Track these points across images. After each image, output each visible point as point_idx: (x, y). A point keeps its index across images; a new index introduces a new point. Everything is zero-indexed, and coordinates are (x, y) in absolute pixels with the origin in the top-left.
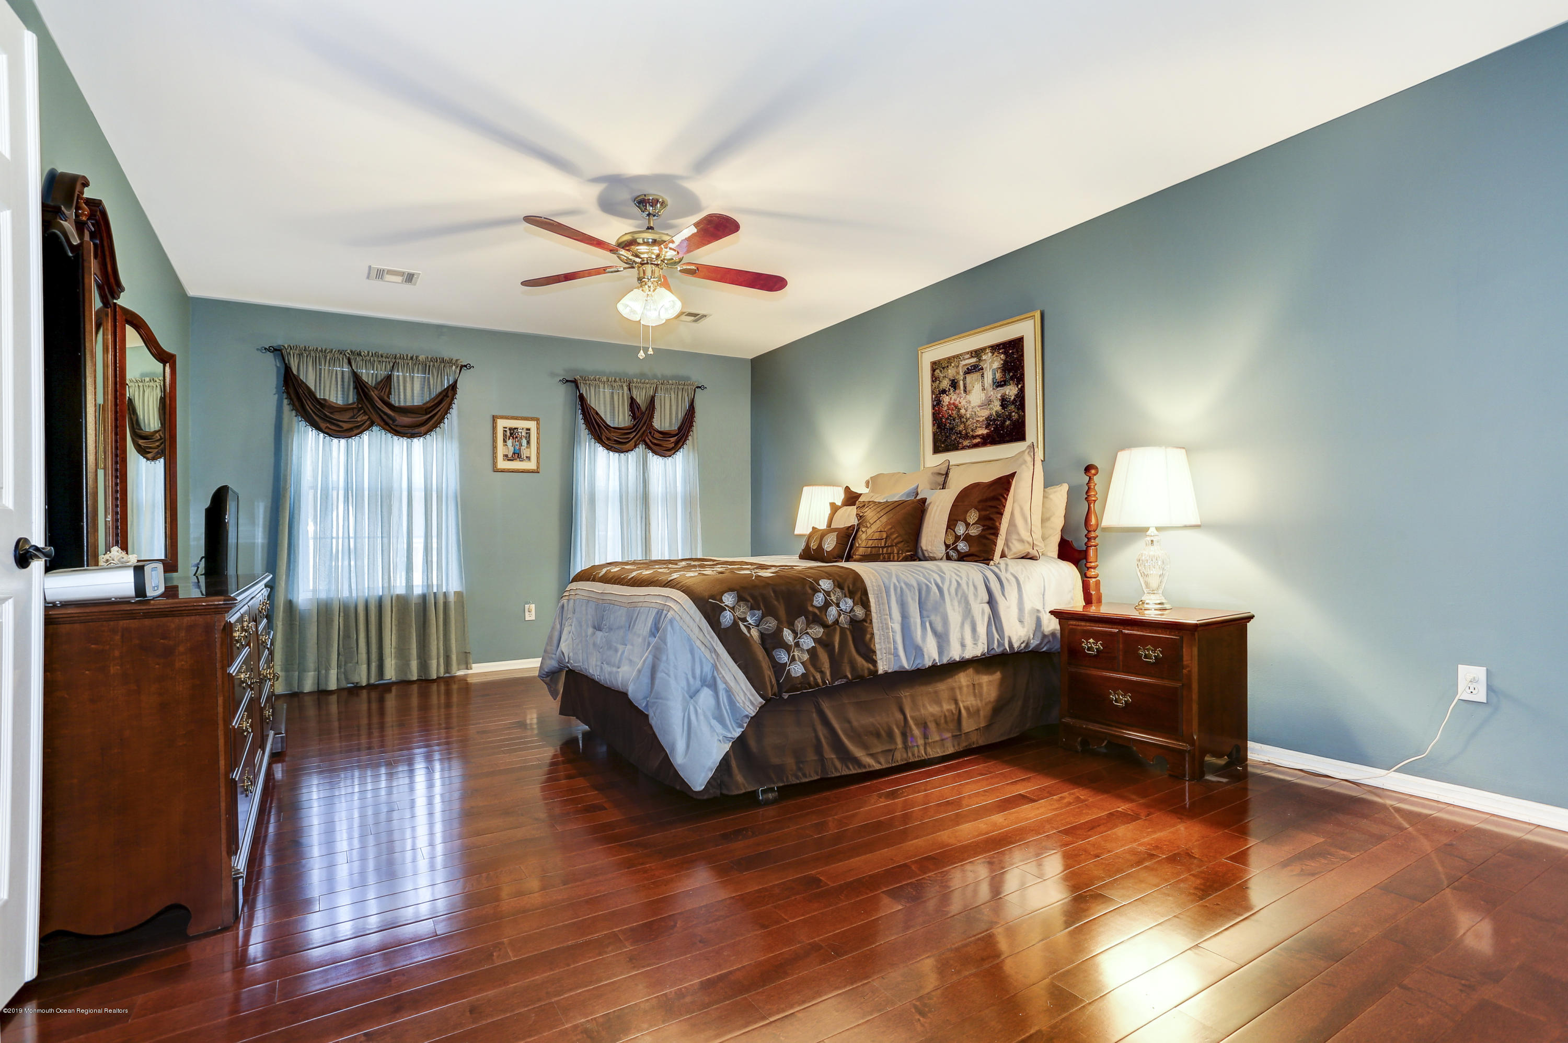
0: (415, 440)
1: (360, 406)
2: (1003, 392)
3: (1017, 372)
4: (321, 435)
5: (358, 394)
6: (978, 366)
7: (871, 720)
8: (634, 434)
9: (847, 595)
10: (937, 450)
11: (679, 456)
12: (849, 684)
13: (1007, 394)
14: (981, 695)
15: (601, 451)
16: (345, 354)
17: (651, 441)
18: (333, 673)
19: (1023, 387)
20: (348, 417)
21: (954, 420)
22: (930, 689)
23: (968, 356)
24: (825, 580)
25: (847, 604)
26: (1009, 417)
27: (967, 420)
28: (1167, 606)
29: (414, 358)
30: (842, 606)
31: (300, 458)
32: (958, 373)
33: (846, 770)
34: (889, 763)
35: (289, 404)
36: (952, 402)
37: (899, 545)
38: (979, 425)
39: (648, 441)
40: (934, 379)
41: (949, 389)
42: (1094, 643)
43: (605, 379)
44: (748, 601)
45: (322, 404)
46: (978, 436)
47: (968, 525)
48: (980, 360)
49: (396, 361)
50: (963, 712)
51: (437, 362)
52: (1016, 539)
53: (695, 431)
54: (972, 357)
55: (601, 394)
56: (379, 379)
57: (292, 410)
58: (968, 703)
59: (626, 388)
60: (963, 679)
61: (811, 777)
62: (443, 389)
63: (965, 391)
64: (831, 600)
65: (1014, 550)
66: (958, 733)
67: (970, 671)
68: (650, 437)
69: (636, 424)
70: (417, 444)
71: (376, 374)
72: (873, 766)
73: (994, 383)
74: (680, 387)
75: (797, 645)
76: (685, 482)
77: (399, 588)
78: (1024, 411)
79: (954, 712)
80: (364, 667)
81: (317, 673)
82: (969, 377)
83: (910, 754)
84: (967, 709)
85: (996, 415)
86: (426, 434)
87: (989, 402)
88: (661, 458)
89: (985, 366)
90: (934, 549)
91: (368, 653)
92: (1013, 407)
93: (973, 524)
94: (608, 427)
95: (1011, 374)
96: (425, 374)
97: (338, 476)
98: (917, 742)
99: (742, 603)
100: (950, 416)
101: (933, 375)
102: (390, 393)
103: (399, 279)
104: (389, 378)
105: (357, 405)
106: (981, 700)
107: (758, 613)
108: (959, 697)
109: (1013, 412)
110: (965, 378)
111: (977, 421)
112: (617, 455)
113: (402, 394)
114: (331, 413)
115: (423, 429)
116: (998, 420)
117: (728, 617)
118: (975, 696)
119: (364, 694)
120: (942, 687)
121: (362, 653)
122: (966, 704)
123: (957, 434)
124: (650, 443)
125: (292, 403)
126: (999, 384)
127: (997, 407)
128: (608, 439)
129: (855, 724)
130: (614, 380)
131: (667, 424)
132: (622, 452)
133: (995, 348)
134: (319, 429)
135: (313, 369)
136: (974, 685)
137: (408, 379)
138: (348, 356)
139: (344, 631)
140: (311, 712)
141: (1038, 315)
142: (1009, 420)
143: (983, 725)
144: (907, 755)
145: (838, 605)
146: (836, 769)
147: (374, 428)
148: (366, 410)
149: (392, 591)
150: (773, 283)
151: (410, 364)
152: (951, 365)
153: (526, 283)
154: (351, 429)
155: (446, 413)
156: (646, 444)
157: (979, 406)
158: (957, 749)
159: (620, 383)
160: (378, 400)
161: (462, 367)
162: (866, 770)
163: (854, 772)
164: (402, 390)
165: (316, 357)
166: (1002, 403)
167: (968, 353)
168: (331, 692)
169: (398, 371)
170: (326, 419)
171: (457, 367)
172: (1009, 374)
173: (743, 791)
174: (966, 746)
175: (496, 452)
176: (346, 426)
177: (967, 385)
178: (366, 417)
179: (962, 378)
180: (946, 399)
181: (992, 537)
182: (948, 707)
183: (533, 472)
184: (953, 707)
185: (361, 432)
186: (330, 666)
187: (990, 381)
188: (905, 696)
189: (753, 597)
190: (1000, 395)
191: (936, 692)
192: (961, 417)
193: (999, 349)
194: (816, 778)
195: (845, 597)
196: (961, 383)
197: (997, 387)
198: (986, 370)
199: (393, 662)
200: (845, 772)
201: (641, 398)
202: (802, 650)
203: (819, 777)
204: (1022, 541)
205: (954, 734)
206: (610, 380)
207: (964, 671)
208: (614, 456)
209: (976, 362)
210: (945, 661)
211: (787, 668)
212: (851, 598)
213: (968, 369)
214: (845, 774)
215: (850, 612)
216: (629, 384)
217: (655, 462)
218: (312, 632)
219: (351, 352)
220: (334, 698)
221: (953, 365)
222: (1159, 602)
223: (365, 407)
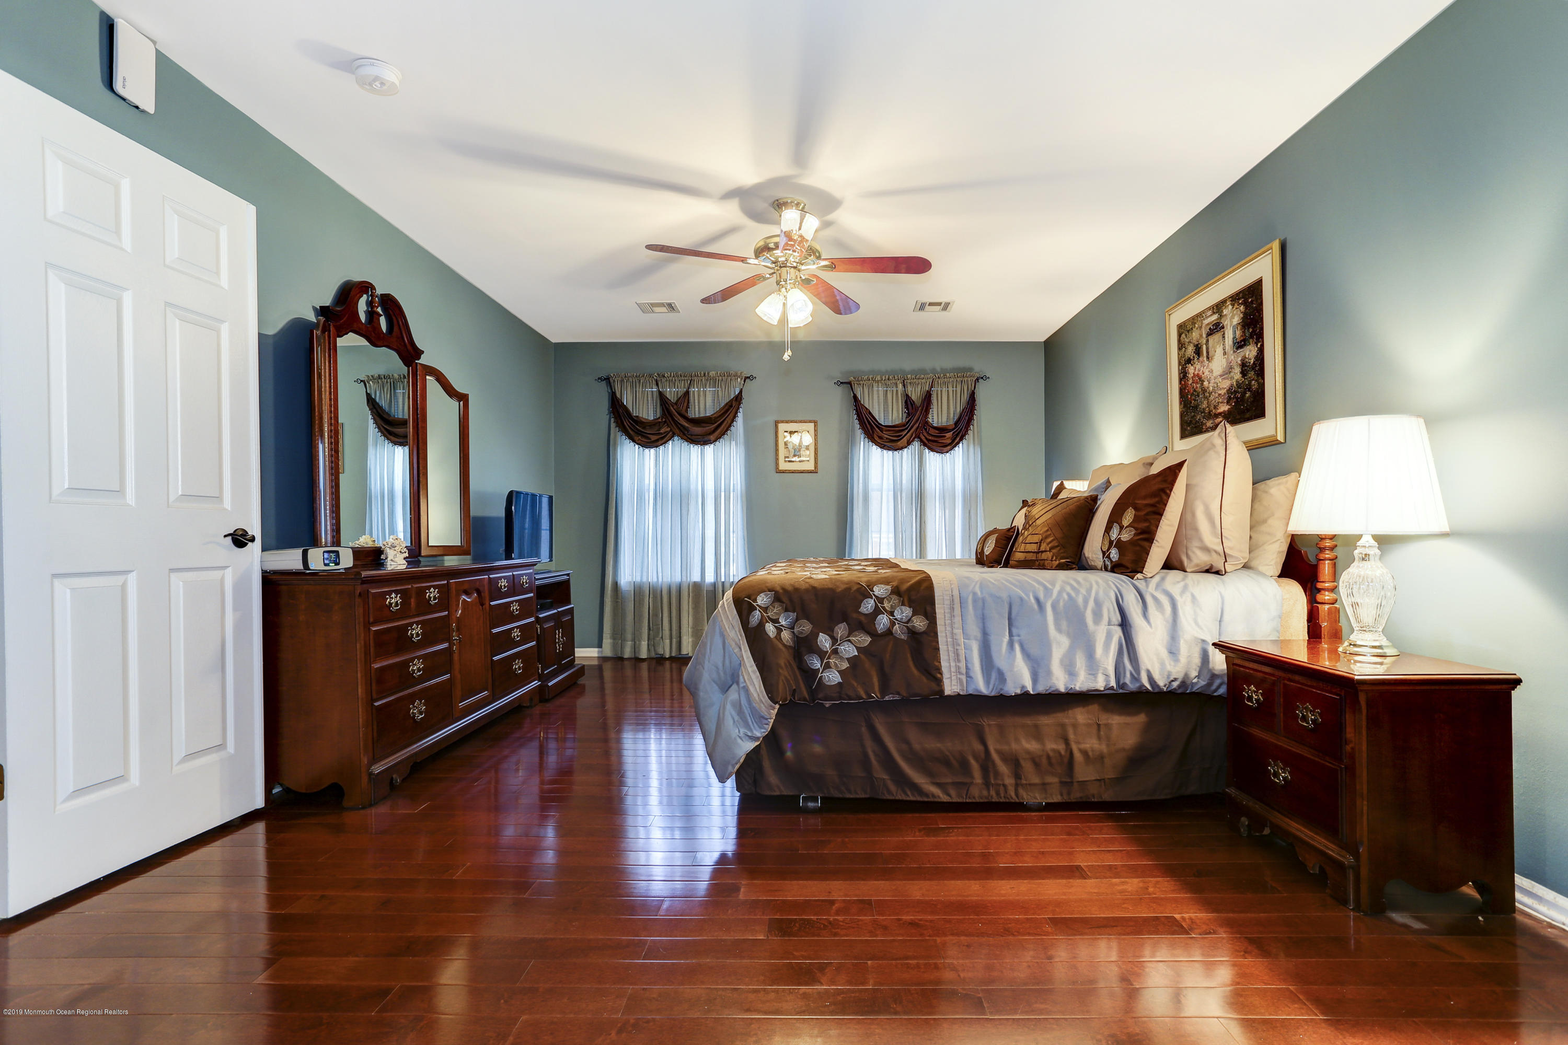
0: (707, 447)
1: (664, 420)
2: (1242, 354)
3: (1256, 326)
4: (637, 446)
5: (663, 410)
6: (1219, 325)
7: (939, 745)
8: (906, 431)
9: (906, 603)
10: (1184, 436)
11: (959, 451)
12: (904, 702)
13: (1247, 356)
14: (1108, 738)
15: (875, 451)
16: (653, 377)
17: (926, 438)
18: (644, 644)
19: (1262, 345)
20: (656, 430)
21: (1198, 396)
22: (1028, 721)
23: (1210, 313)
24: (882, 586)
25: (903, 613)
26: (1249, 388)
27: (1210, 393)
28: (1389, 651)
29: (707, 374)
30: (898, 615)
31: (622, 465)
32: (1201, 336)
33: (903, 795)
34: (963, 797)
35: (614, 422)
36: (1196, 373)
37: (1054, 551)
38: (1220, 400)
39: (923, 438)
40: (1181, 346)
41: (1194, 357)
42: (1255, 692)
43: (879, 378)
44: (783, 602)
45: (637, 421)
46: (1220, 414)
47: (1121, 527)
48: (1221, 316)
49: (692, 379)
50: (1078, 756)
51: (724, 376)
52: (1196, 547)
53: (975, 425)
54: (1214, 313)
55: (875, 393)
56: (679, 396)
57: (616, 427)
58: (1086, 746)
59: (900, 386)
60: (1081, 715)
61: (857, 794)
62: (730, 399)
63: (1208, 358)
64: (884, 608)
65: (1195, 561)
66: (1069, 780)
67: (1095, 708)
68: (925, 434)
69: (909, 421)
70: (709, 449)
71: (677, 391)
72: (939, 797)
73: (1234, 344)
74: (958, 379)
75: (835, 652)
76: (966, 477)
77: (696, 578)
78: (1263, 379)
79: (1063, 752)
80: (667, 642)
81: (633, 643)
82: (1211, 339)
83: (993, 793)
84: (1085, 753)
85: (1237, 385)
86: (715, 441)
87: (1230, 368)
88: (937, 455)
89: (1226, 323)
90: (1094, 556)
91: (671, 630)
92: (1253, 373)
93: (1126, 527)
94: (879, 426)
95: (1251, 330)
96: (715, 388)
97: (649, 481)
98: (1003, 780)
99: (776, 605)
100: (1195, 391)
101: (1179, 340)
102: (688, 407)
103: (664, 309)
104: (687, 393)
105: (662, 419)
106: (1108, 745)
107: (793, 616)
108: (1071, 736)
109: (1253, 380)
110: (1208, 341)
111: (1219, 395)
112: (890, 452)
113: (697, 407)
114: (644, 428)
115: (712, 437)
116: (1238, 392)
117: (757, 616)
118: (1099, 738)
119: (667, 664)
120: (1047, 721)
121: (665, 630)
122: (1082, 746)
123: (1202, 413)
124: (925, 440)
125: (616, 422)
126: (1240, 345)
127: (1237, 375)
128: (880, 438)
129: (917, 747)
130: (888, 378)
131: (945, 419)
132: (896, 450)
133: (1235, 298)
134: (634, 441)
135: (631, 392)
136: (1099, 725)
137: (702, 393)
138: (655, 378)
139: (653, 610)
140: (629, 672)
141: (1276, 245)
142: (1249, 391)
143: (1110, 775)
144: (989, 793)
145: (892, 614)
146: (889, 792)
147: (676, 438)
148: (669, 424)
149: (689, 580)
150: (918, 265)
151: (703, 380)
152: (1195, 326)
153: (705, 301)
154: (657, 440)
155: (733, 421)
156: (921, 441)
157: (1221, 376)
158: (1066, 798)
159: (894, 381)
160: (676, 413)
161: (746, 378)
162: (929, 800)
163: (912, 798)
164: (697, 404)
165: (633, 381)
166: (1242, 369)
167: (1209, 309)
168: (643, 660)
169: (694, 388)
170: (639, 433)
171: (742, 379)
172: (1248, 331)
173: (778, 793)
174: (1081, 798)
175: (778, 454)
176: (654, 438)
177: (1210, 350)
178: (669, 429)
179: (1204, 341)
180: (1191, 370)
181: (1146, 544)
182: (1054, 746)
183: (811, 472)
184: (1061, 747)
185: (665, 443)
186: (641, 638)
187: (1231, 343)
188: (989, 725)
189: (791, 600)
190: (1240, 359)
191: (1036, 726)
192: (1204, 390)
193: (1239, 299)
194: (863, 796)
195: (903, 604)
196: (1204, 347)
197: (1237, 349)
198: (1227, 328)
199: (690, 640)
200: (901, 796)
201: (916, 394)
202: (841, 658)
203: (867, 796)
204: (1206, 550)
205: (1064, 780)
206: (884, 379)
207: (1084, 706)
208: (888, 454)
209: (1218, 319)
210: (1041, 689)
211: (819, 675)
212: (910, 607)
213: (1210, 329)
214: (901, 798)
215: (907, 622)
216: (904, 381)
217: (933, 459)
218: (630, 607)
219: (658, 374)
220: (644, 666)
221: (1197, 326)
222: (1377, 644)
223: (668, 421)
